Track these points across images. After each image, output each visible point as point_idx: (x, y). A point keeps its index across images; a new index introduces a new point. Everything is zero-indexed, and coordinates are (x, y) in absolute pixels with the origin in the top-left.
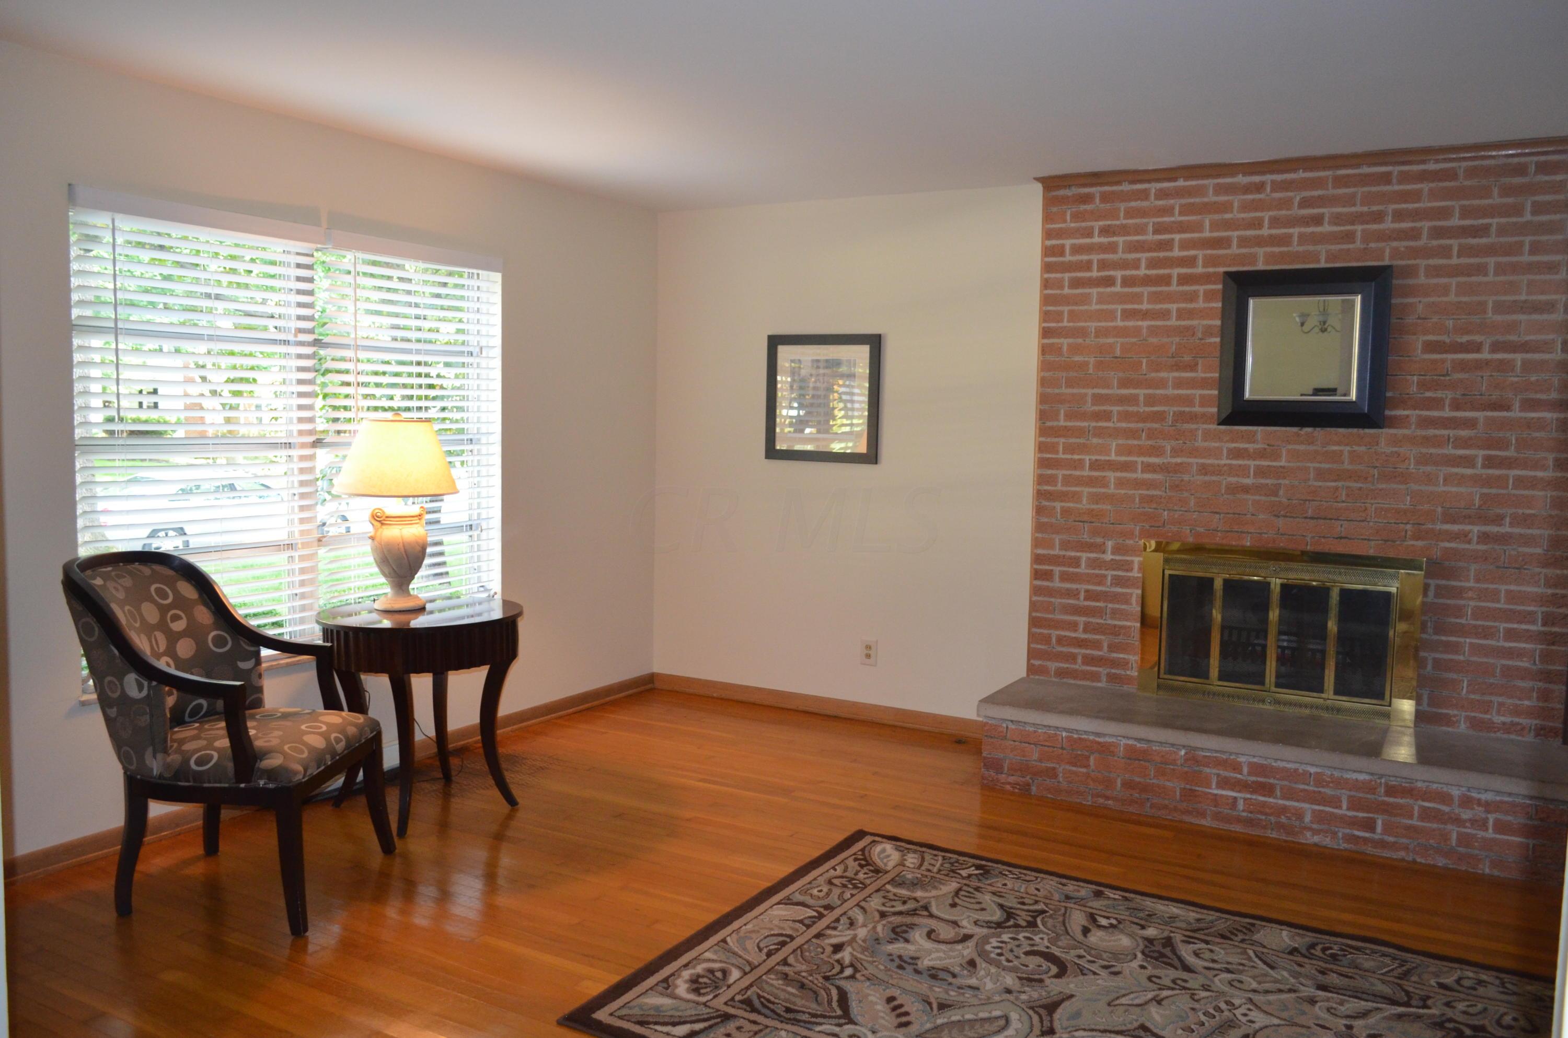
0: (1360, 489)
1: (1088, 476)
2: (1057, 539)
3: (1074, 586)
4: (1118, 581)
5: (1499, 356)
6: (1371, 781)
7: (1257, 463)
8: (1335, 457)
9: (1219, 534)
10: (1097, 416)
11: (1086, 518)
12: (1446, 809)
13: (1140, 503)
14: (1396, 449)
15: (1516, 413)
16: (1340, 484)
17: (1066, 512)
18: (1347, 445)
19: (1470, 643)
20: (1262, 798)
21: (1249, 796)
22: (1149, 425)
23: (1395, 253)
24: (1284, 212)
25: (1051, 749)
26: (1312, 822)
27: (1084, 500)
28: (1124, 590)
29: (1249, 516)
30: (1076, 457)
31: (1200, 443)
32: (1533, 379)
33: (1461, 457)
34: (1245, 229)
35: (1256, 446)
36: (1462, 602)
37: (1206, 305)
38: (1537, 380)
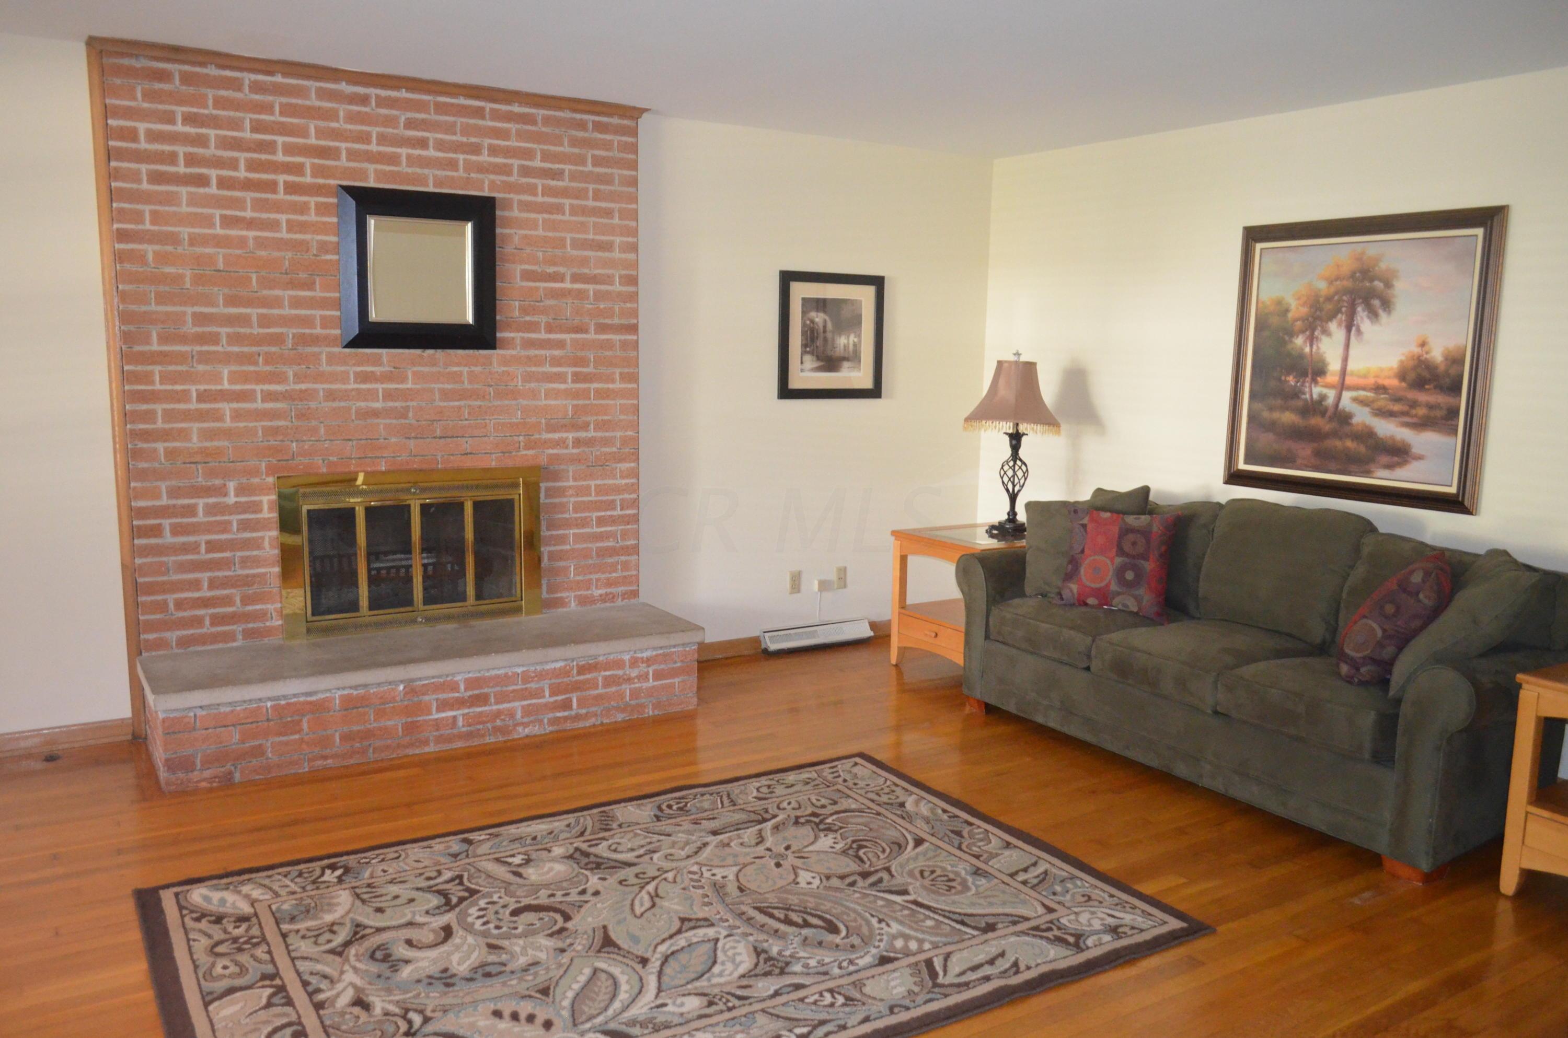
0: (480, 407)
1: (197, 410)
2: (163, 486)
3: (191, 539)
4: (245, 526)
5: (577, 286)
6: (565, 666)
7: (385, 386)
8: (456, 377)
9: (354, 462)
10: (201, 339)
11: (198, 458)
12: (620, 672)
13: (264, 435)
14: (505, 369)
15: (592, 336)
16: (462, 403)
17: (171, 454)
18: (466, 366)
19: (574, 534)
20: (479, 709)
21: (466, 711)
22: (266, 349)
23: (492, 184)
24: (390, 130)
25: (254, 725)
26: (522, 717)
27: (195, 439)
28: (255, 535)
29: (382, 440)
30: (178, 387)
31: (325, 367)
32: (602, 306)
33: (555, 374)
34: (353, 142)
35: (382, 369)
36: (565, 500)
37: (319, 219)
38: (605, 308)
